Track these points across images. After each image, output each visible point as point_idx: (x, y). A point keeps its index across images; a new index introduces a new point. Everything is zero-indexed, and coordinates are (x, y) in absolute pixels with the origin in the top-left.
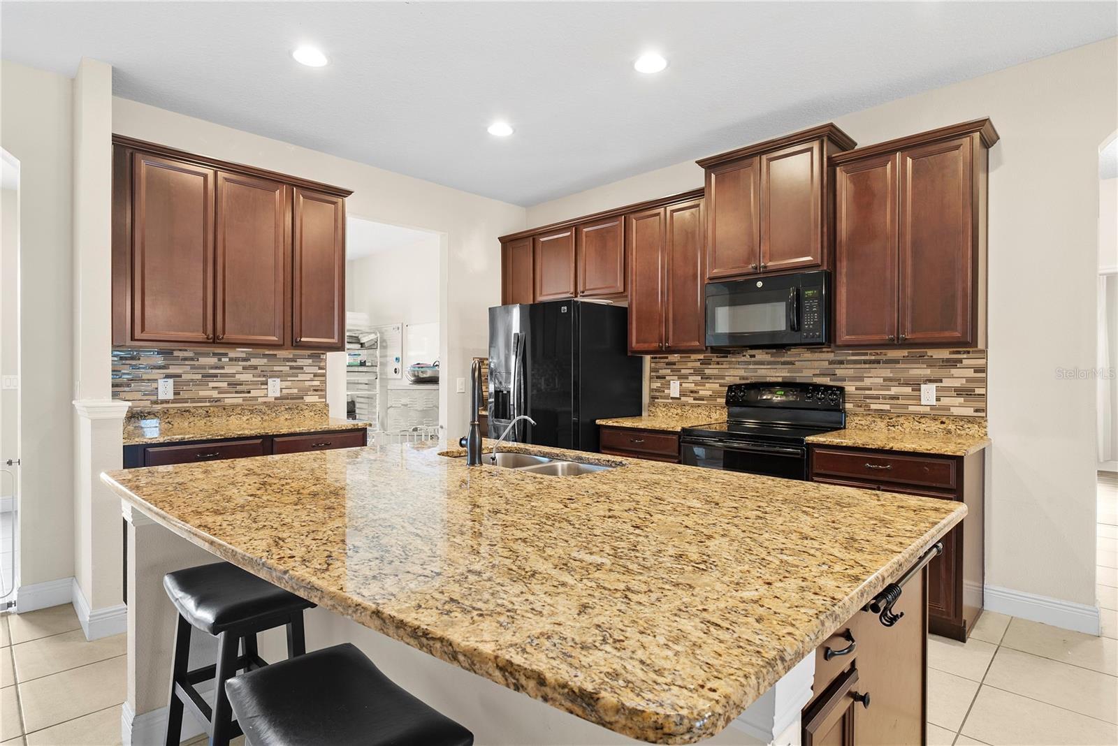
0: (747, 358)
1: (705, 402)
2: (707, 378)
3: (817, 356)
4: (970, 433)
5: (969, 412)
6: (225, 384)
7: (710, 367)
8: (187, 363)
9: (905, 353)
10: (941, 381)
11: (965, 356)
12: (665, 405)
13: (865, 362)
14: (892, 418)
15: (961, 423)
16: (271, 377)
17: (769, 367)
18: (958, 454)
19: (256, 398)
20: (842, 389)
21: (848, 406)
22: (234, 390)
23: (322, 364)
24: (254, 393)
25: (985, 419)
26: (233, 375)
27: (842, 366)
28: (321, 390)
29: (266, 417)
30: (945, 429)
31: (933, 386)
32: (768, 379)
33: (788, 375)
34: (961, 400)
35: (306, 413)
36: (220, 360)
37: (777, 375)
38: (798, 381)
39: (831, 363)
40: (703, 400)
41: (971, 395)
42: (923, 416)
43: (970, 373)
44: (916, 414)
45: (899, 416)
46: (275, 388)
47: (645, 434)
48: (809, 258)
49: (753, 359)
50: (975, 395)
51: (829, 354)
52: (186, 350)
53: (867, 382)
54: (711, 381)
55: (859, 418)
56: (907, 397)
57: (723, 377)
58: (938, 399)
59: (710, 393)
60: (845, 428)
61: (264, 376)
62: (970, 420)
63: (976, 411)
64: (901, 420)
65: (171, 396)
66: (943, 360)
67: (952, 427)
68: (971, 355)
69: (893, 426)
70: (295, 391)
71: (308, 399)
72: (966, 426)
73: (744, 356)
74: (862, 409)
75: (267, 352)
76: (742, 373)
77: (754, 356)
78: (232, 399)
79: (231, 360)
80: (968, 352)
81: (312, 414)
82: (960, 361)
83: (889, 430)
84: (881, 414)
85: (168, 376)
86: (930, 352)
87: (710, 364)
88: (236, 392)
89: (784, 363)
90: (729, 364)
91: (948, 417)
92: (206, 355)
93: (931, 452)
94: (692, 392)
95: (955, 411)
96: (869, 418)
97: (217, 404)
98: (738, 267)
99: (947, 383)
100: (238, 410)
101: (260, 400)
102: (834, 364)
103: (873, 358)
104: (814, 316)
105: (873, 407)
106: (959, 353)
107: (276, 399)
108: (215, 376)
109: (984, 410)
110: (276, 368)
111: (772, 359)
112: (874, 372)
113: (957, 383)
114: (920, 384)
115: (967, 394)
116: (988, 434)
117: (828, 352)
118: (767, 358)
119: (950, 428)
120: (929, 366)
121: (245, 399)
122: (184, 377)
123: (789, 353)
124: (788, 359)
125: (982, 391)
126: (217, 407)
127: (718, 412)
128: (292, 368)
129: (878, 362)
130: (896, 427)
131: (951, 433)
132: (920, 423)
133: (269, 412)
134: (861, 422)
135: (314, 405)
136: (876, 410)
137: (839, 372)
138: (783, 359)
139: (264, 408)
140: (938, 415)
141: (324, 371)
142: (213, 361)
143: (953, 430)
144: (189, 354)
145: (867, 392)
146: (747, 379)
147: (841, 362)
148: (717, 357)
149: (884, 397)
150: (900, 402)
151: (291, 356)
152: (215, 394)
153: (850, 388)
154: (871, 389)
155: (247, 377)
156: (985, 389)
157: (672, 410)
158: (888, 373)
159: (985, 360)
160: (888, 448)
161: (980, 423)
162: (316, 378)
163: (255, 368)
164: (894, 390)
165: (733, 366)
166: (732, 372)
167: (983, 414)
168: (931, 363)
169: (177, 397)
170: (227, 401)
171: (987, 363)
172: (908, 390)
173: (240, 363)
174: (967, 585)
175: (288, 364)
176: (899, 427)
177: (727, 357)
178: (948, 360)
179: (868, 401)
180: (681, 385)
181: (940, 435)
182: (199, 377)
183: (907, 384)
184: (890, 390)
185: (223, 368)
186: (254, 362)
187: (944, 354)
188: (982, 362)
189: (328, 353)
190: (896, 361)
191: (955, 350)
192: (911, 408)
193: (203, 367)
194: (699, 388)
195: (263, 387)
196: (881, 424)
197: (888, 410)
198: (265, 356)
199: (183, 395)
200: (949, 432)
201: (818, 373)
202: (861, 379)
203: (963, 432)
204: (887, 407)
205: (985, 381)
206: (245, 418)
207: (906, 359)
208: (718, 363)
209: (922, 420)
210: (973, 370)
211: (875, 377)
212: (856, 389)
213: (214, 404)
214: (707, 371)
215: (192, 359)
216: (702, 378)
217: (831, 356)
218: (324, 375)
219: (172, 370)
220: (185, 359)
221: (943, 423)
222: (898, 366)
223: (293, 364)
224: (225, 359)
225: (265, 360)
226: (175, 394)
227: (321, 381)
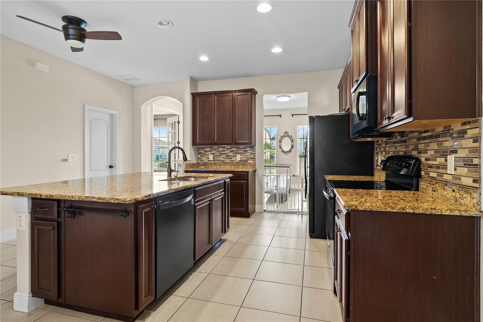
5: (470, 181)
6: (225, 156)
8: (216, 150)
10: (457, 152)
11: (469, 126)
12: (377, 170)
13: (428, 138)
14: (435, 184)
15: (463, 193)
16: (238, 154)
19: (233, 161)
20: (420, 160)
21: (422, 173)
22: (228, 158)
23: (254, 150)
24: (233, 159)
26: (227, 153)
28: (254, 159)
29: (236, 167)
30: (454, 196)
31: (453, 157)
33: (405, 150)
34: (466, 170)
35: (248, 166)
36: (224, 149)
37: (402, 150)
39: (418, 139)
41: (471, 165)
42: (447, 183)
43: (471, 143)
44: (444, 181)
46: (238, 158)
50: (473, 165)
52: (216, 146)
53: (429, 154)
56: (442, 166)
58: (455, 170)
61: (236, 154)
63: (474, 181)
65: (212, 159)
66: (458, 132)
67: (458, 196)
68: (472, 125)
70: (245, 159)
71: (249, 162)
72: (464, 196)
74: (426, 176)
75: (237, 146)
76: (394, 149)
78: (227, 161)
79: (227, 149)
80: (471, 122)
81: (250, 166)
82: (466, 132)
84: (432, 180)
85: (212, 154)
86: (453, 125)
88: (228, 159)
89: (403, 142)
91: (458, 185)
92: (221, 147)
95: (463, 181)
97: (223, 162)
99: (459, 153)
100: (228, 164)
101: (235, 161)
103: (431, 134)
105: (431, 174)
107: (239, 161)
108: (223, 154)
110: (239, 151)
112: (431, 146)
113: (465, 153)
114: (447, 155)
115: (469, 164)
120: (452, 138)
121: (230, 161)
122: (215, 154)
124: (405, 138)
125: (477, 161)
126: (223, 163)
128: (244, 151)
129: (432, 137)
131: (456, 201)
132: (444, 189)
133: (236, 165)
134: (424, 187)
135: (251, 163)
136: (431, 177)
137: (420, 147)
139: (235, 164)
140: (453, 183)
141: (255, 152)
142: (222, 149)
143: (458, 198)
144: (217, 147)
145: (429, 162)
147: (421, 139)
149: (435, 167)
150: (440, 171)
151: (244, 147)
152: (223, 159)
153: (423, 159)
154: (430, 160)
155: (231, 154)
156: (479, 159)
157: (378, 173)
158: (436, 146)
162: (252, 155)
163: (233, 151)
164: (438, 161)
167: (478, 186)
168: (453, 135)
169: (214, 159)
170: (226, 161)
171: (481, 131)
172: (443, 160)
173: (229, 150)
175: (243, 150)
176: (436, 193)
178: (460, 131)
179: (429, 169)
180: (381, 158)
182: (219, 154)
183: (443, 155)
184: (436, 161)
185: (225, 151)
186: (233, 149)
188: (479, 131)
189: (256, 146)
190: (439, 136)
192: (443, 176)
193: (220, 151)
195: (236, 157)
197: (434, 177)
198: (236, 147)
199: (215, 159)
201: (413, 148)
202: (427, 151)
203: (462, 201)
204: (436, 175)
205: (479, 150)
206: (230, 167)
207: (442, 133)
209: (446, 187)
210: (472, 139)
211: (431, 150)
213: (222, 162)
215: (217, 149)
218: (255, 153)
219: (213, 152)
220: (215, 149)
221: (454, 191)
222: (439, 139)
223: (245, 150)
224: (225, 149)
225: (236, 149)
226: (213, 159)
227: (254, 156)
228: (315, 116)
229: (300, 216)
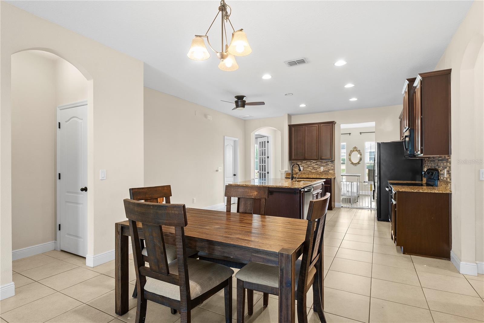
6: (312, 168)
16: (321, 166)
19: (318, 171)
22: (314, 169)
23: (334, 163)
24: (318, 170)
26: (313, 166)
28: (333, 170)
31: (446, 170)
35: (329, 175)
46: (322, 169)
70: (327, 170)
71: (330, 172)
78: (314, 171)
79: (313, 163)
81: (331, 175)
85: (302, 166)
92: (308, 162)
100: (314, 173)
101: (319, 171)
107: (323, 171)
108: (310, 166)
110: (322, 164)
121: (316, 171)
122: (305, 166)
128: (326, 164)
133: (320, 174)
135: (331, 173)
144: (305, 162)
151: (326, 162)
152: (310, 170)
155: (316, 166)
163: (318, 164)
170: (312, 171)
173: (315, 163)
182: (307, 166)
186: (318, 163)
193: (308, 164)
195: (320, 169)
198: (320, 162)
199: (304, 170)
206: (315, 175)
213: (310, 172)
218: (334, 166)
219: (302, 165)
224: (312, 163)
225: (320, 163)
226: (303, 170)
227: (333, 168)
228: (381, 143)
229: (370, 211)
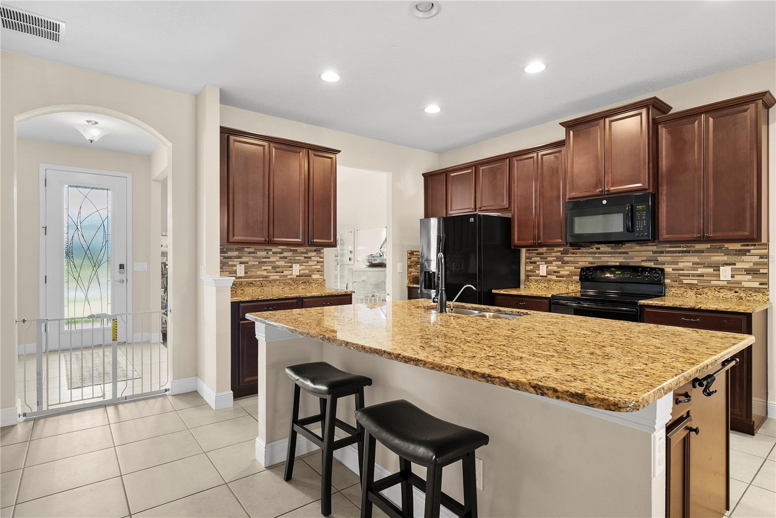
0: (594, 250)
1: (565, 279)
2: (565, 263)
3: (644, 248)
4: (757, 299)
5: (756, 285)
6: (270, 268)
7: (568, 255)
8: (251, 255)
9: (708, 246)
10: (735, 264)
11: (752, 248)
12: (536, 281)
13: (679, 252)
14: (699, 289)
15: (750, 293)
16: (294, 263)
17: (610, 255)
18: (748, 311)
19: (286, 276)
20: (662, 270)
21: (667, 281)
22: (275, 271)
23: (322, 255)
24: (285, 273)
25: (767, 289)
26: (274, 262)
27: (662, 255)
28: (321, 271)
29: (292, 287)
30: (738, 296)
31: (729, 268)
32: (609, 264)
33: (624, 261)
34: (750, 277)
35: (313, 285)
36: (268, 253)
37: (616, 261)
38: (630, 265)
39: (654, 252)
40: (563, 277)
41: (757, 273)
42: (722, 288)
43: (756, 259)
44: (716, 286)
45: (704, 288)
46: (296, 269)
47: (526, 299)
48: (640, 185)
49: (598, 250)
50: (760, 273)
51: (653, 247)
52: (250, 248)
53: (681, 265)
54: (568, 265)
55: (675, 289)
56: (709, 275)
57: (577, 262)
58: (733, 277)
59: (568, 273)
60: (665, 296)
61: (291, 263)
62: (756, 290)
63: (761, 284)
64: (706, 290)
65: (243, 275)
66: (736, 250)
67: (743, 295)
68: (757, 247)
69: (700, 294)
70: (307, 271)
71: (314, 276)
72: (753, 294)
73: (592, 248)
74: (677, 283)
75: (292, 249)
76: (591, 259)
77: (599, 248)
78: (274, 276)
79: (273, 253)
80: (755, 245)
81: (316, 285)
82: (749, 251)
83: (697, 297)
84: (691, 286)
85: (241, 263)
86: (726, 245)
87: (568, 254)
88: (276, 272)
89: (620, 253)
90: (581, 254)
91: (740, 288)
92: (261, 250)
93: (729, 310)
94: (555, 272)
95: (745, 284)
96: (682, 289)
97: (267, 279)
98: (590, 191)
99: (738, 265)
100: (277, 283)
101: (289, 277)
102: (657, 253)
103: (685, 249)
104: (643, 222)
105: (685, 281)
106: (748, 245)
107: (297, 276)
108: (265, 262)
109: (767, 284)
110: (297, 258)
111: (612, 250)
112: (685, 259)
113: (747, 266)
114: (719, 267)
115: (754, 273)
116: (770, 300)
117: (652, 245)
118: (609, 249)
119: (741, 295)
120: (726, 254)
121: (281, 276)
122: (250, 263)
123: (624, 246)
124: (624, 250)
125: (765, 271)
126: (267, 281)
127: (574, 285)
128: (305, 258)
129: (689, 252)
130: (702, 295)
131: (742, 299)
132: (719, 292)
133: (293, 284)
134: (676, 292)
135: (317, 280)
136: (687, 284)
137: (660, 259)
138: (619, 251)
139: (290, 281)
140: (733, 287)
141: (322, 260)
142: (264, 254)
143: (744, 297)
144: (252, 250)
145: (681, 272)
146: (594, 263)
147: (662, 252)
148: (573, 249)
149: (693, 275)
150: (705, 278)
151: (305, 251)
152: (265, 273)
153: (668, 269)
154: (683, 270)
155: (281, 263)
156: (767, 270)
157: (541, 284)
158: (696, 259)
159: (767, 250)
160: (697, 307)
161: (763, 292)
162: (318, 264)
163: (285, 258)
164: (700, 271)
165: (584, 255)
166: (583, 259)
167: (766, 287)
168: (728, 253)
169: (246, 275)
170: (272, 278)
171: (768, 252)
172: (711, 270)
173: (278, 255)
174: (755, 401)
175: (303, 255)
176: (704, 295)
177: (580, 249)
178: (740, 250)
179: (681, 278)
180: (547, 268)
181: (734, 300)
182: (257, 263)
183: (709, 267)
184: (697, 271)
185: (269, 258)
186: (285, 254)
187: (738, 246)
188: (765, 251)
189: (325, 249)
190: (702, 251)
191: (745, 243)
192: (713, 283)
193: (259, 257)
194: (560, 269)
195: (290, 269)
196: (691, 293)
197: (696, 284)
198: (291, 251)
199: (250, 274)
200: (741, 298)
201: (645, 259)
202: (676, 263)
203: (751, 298)
204: (696, 282)
205: (767, 264)
206: (281, 288)
207: (709, 250)
208: (573, 253)
209: (721, 291)
210: (758, 257)
211: (686, 262)
212: (673, 270)
213: (265, 279)
214: (565, 258)
215: (254, 253)
216: (562, 263)
217: (654, 248)
218: (322, 262)
219: (243, 260)
220: (250, 253)
221: (736, 292)
222: (703, 254)
223: (306, 255)
224: (270, 253)
225: (291, 253)
226: (246, 273)
227: (321, 266)
